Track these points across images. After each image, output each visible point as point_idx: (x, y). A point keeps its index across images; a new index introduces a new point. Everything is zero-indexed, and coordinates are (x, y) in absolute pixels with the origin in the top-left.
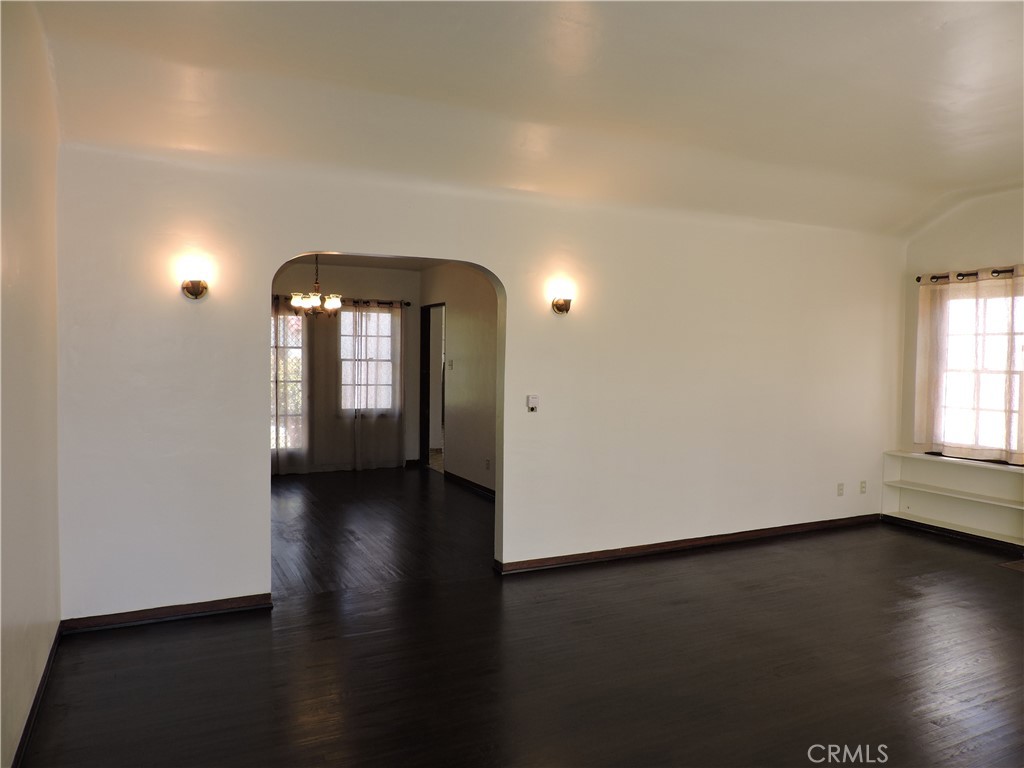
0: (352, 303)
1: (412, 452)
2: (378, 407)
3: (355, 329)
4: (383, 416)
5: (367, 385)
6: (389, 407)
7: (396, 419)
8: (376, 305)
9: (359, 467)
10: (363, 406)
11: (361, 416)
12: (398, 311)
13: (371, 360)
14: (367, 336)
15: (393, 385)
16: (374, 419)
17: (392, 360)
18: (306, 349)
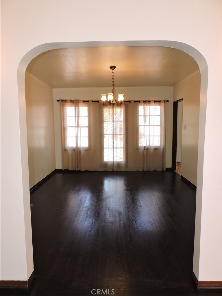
0: (143, 102)
1: (169, 164)
2: (154, 145)
3: (145, 113)
4: (156, 149)
5: (150, 136)
6: (159, 145)
7: (162, 150)
8: (153, 102)
9: (146, 170)
10: (148, 145)
11: (147, 149)
12: (163, 104)
13: (152, 125)
14: (150, 116)
15: (161, 136)
16: (152, 151)
17: (161, 126)
18: (124, 121)
